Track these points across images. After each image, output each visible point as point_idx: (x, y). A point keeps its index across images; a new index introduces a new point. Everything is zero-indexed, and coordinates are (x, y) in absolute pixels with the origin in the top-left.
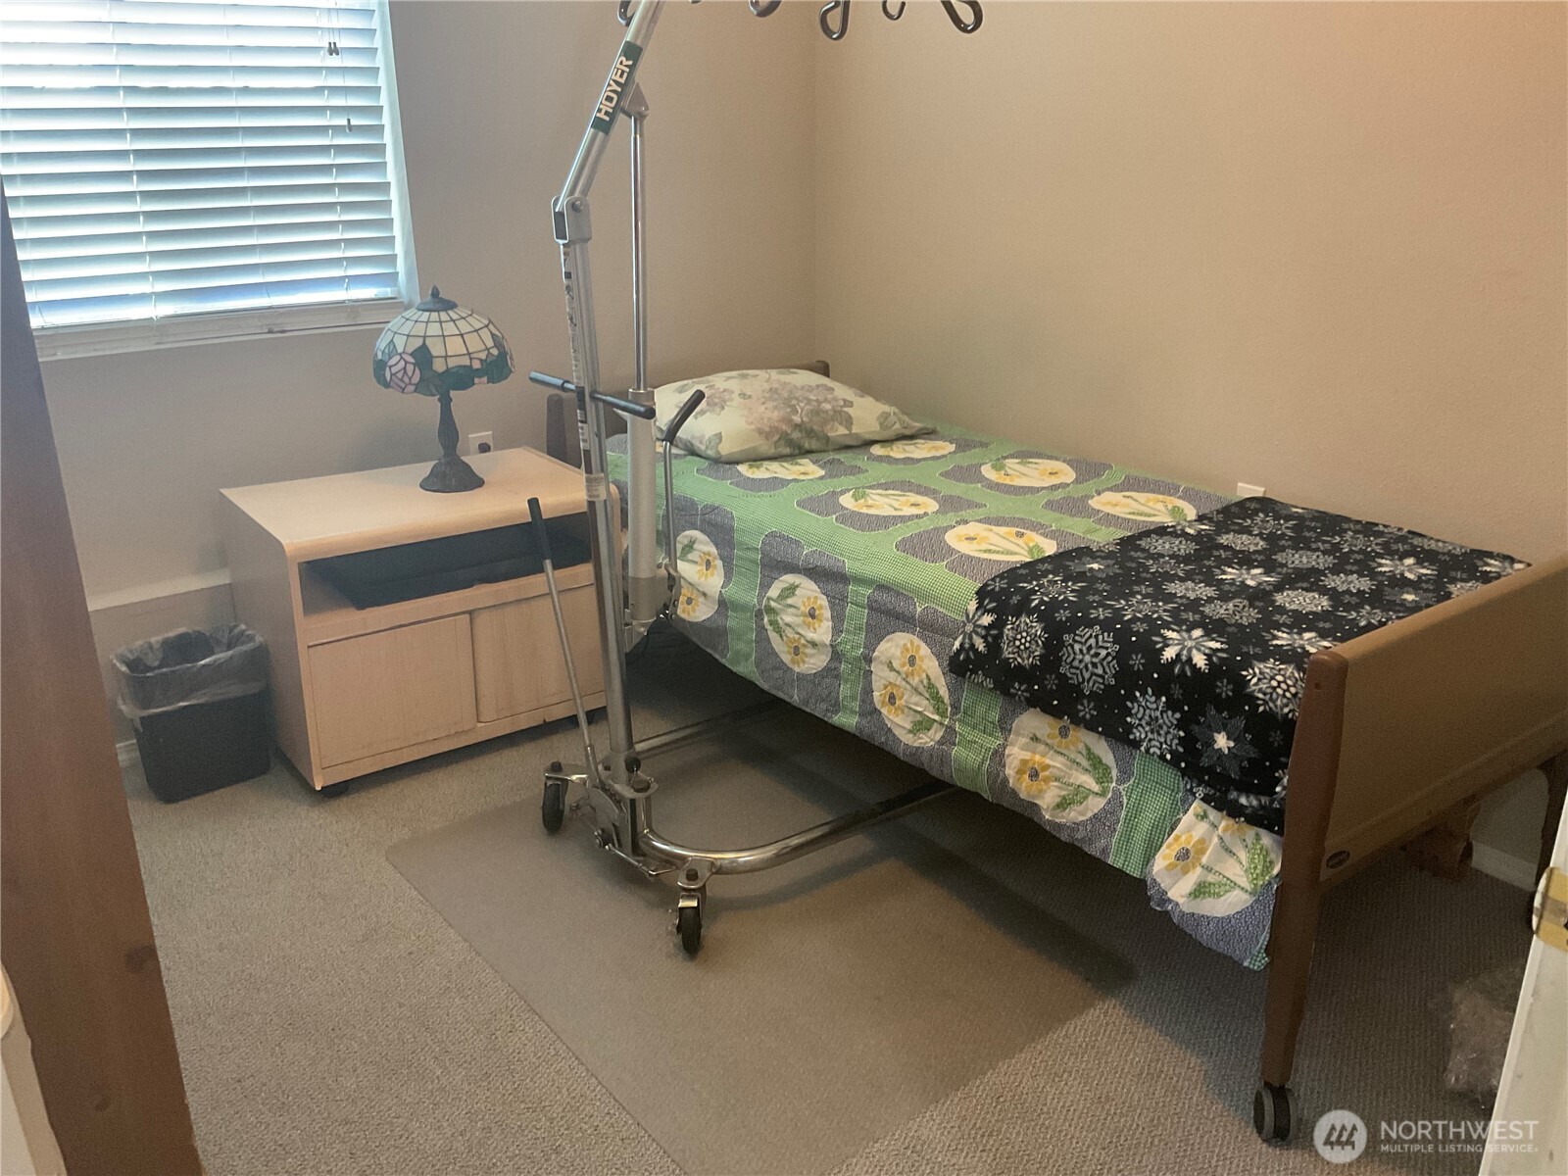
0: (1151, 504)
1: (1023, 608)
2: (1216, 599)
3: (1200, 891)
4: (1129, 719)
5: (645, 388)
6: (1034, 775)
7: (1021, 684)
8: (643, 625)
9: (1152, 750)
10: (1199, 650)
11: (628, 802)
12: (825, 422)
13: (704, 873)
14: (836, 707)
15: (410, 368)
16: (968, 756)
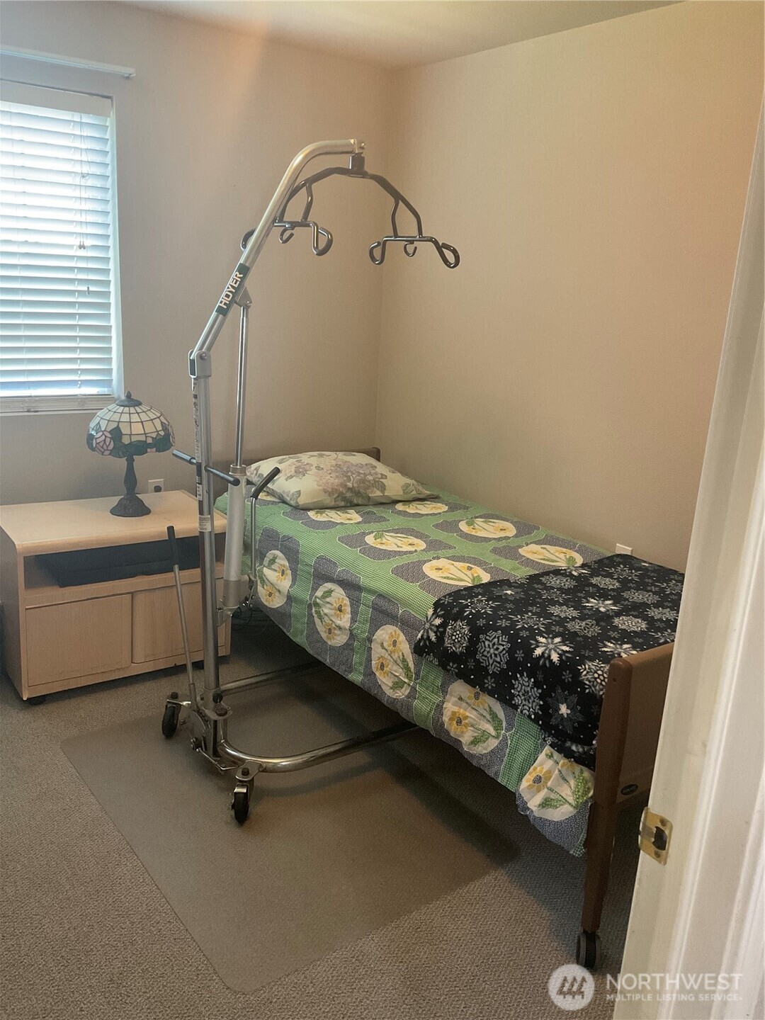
0: (557, 554)
1: (459, 616)
2: (577, 618)
3: (546, 803)
4: (513, 691)
5: (240, 465)
6: (459, 722)
7: (454, 664)
8: (230, 610)
9: (524, 711)
10: (555, 651)
11: (212, 722)
12: (368, 487)
13: (253, 771)
14: (350, 669)
15: (108, 440)
16: (422, 707)
